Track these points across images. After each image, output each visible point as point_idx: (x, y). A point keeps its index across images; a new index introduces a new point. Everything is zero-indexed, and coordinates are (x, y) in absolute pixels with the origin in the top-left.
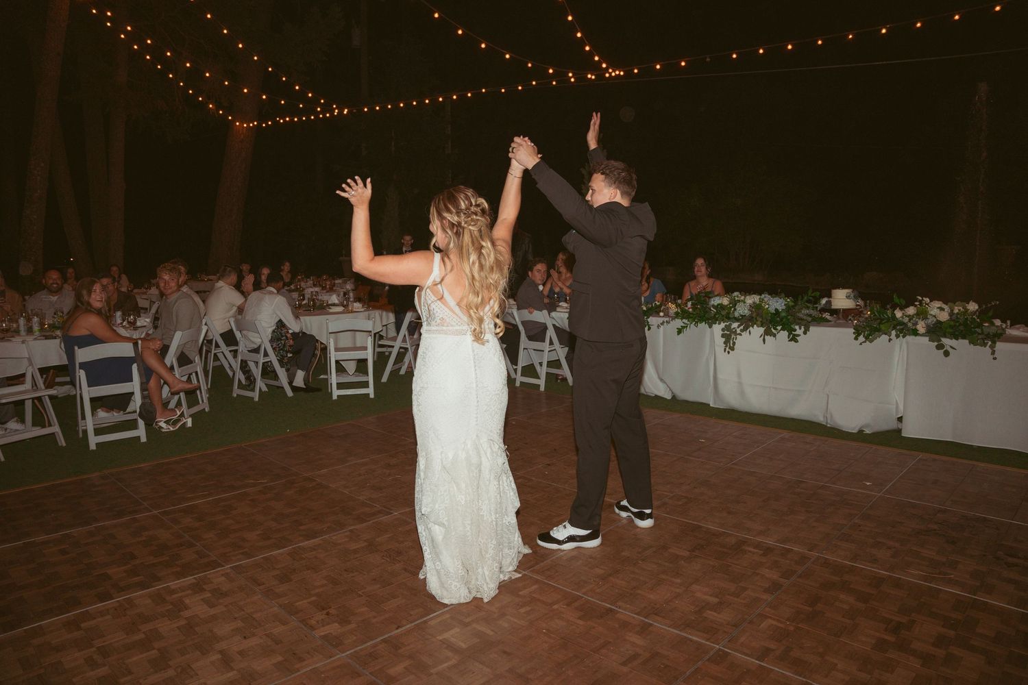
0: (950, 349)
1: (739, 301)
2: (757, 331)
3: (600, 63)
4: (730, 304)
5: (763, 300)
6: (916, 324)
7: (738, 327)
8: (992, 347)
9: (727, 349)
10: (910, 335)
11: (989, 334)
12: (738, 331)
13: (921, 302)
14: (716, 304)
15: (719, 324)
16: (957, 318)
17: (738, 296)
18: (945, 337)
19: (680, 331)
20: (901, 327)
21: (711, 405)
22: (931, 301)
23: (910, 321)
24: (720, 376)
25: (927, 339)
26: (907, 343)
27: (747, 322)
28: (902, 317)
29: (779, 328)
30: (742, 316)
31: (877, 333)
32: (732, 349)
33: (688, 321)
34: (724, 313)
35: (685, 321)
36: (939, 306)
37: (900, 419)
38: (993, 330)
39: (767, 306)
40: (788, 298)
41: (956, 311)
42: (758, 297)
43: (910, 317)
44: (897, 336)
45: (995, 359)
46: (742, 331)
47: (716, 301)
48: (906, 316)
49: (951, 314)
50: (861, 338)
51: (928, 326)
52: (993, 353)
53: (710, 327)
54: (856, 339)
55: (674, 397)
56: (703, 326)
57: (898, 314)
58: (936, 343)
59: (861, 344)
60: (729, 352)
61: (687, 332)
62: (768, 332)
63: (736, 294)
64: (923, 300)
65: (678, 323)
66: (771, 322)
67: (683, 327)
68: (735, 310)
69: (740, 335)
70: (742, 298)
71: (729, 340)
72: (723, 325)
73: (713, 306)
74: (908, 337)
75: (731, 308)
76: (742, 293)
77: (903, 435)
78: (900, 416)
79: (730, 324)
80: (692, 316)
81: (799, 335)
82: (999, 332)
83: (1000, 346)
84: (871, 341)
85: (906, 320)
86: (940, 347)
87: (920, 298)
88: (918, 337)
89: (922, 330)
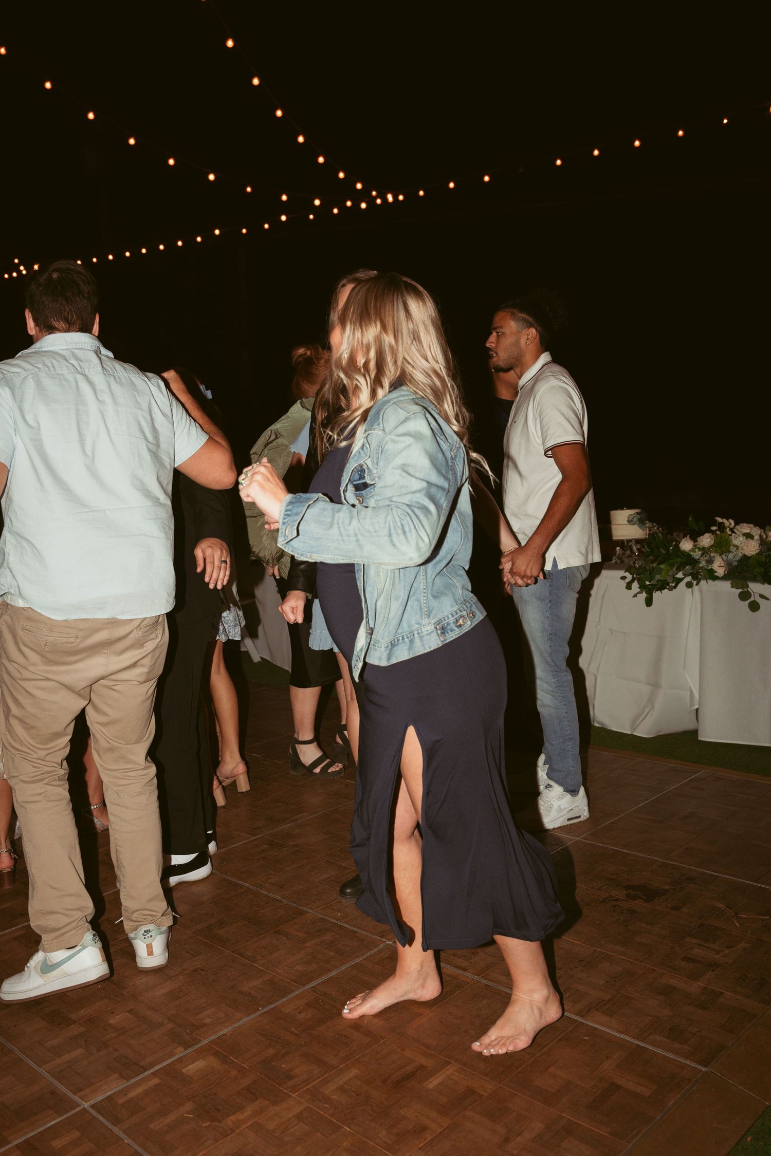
0: (761, 601)
6: (710, 561)
10: (705, 580)
13: (721, 525)
18: (754, 580)
20: (694, 568)
22: (737, 524)
23: (704, 557)
25: (728, 583)
26: (701, 591)
28: (693, 550)
36: (747, 531)
37: (697, 712)
41: (767, 539)
43: (704, 551)
44: (690, 585)
48: (699, 549)
49: (762, 543)
50: (636, 585)
51: (729, 564)
54: (629, 587)
57: (686, 545)
58: (740, 590)
59: (635, 596)
64: (724, 522)
74: (703, 584)
77: (700, 738)
78: (696, 708)
85: (697, 554)
86: (744, 596)
87: (719, 520)
88: (717, 583)
89: (720, 572)
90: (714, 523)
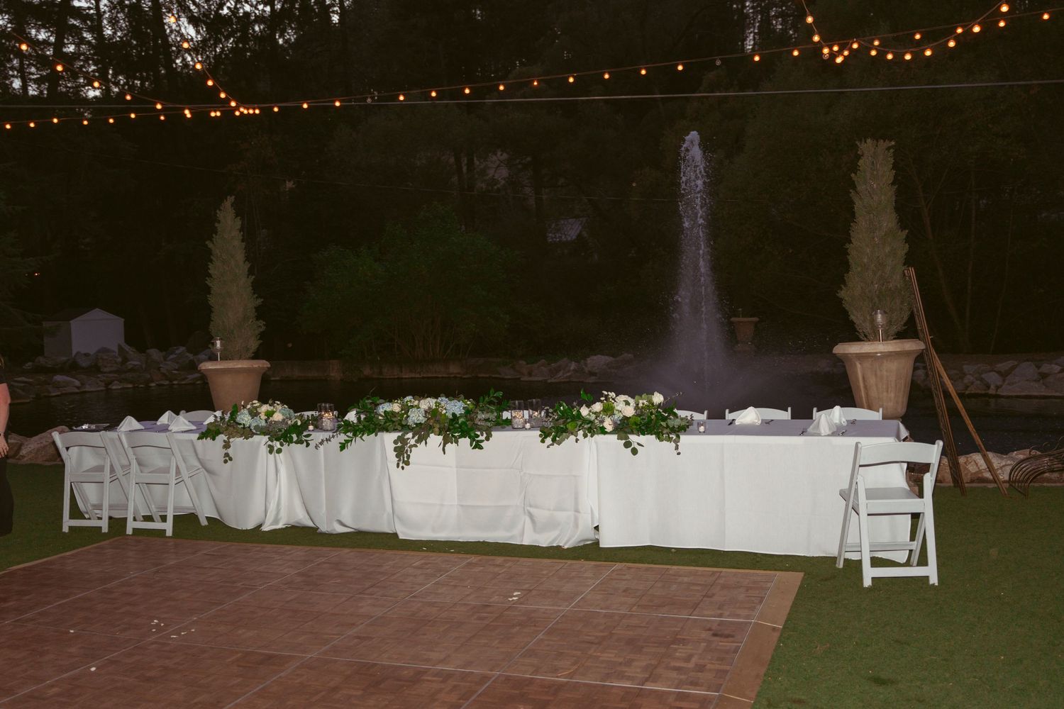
0: (638, 448)
1: (412, 407)
2: (435, 440)
3: (227, 101)
4: (402, 410)
5: (440, 404)
6: (602, 422)
7: (413, 437)
8: (676, 442)
9: (401, 465)
10: (598, 434)
11: (674, 427)
12: (413, 443)
13: (607, 397)
14: (385, 412)
15: (391, 434)
16: (642, 412)
17: (410, 401)
18: (632, 433)
19: (343, 447)
20: (589, 425)
22: (617, 395)
23: (596, 419)
24: (397, 499)
25: (615, 436)
26: (596, 443)
27: (422, 432)
28: (589, 415)
29: (459, 435)
30: (416, 424)
31: (564, 434)
32: (407, 463)
33: (353, 434)
35: (350, 434)
36: (625, 399)
37: (597, 528)
38: (676, 423)
39: (444, 411)
40: (468, 399)
41: (641, 405)
42: (434, 400)
43: (597, 414)
44: (585, 436)
45: (679, 454)
46: (417, 441)
47: (384, 408)
48: (593, 413)
49: (637, 407)
50: (549, 440)
51: (615, 423)
52: (677, 448)
54: (543, 441)
56: (371, 439)
57: (584, 411)
58: (624, 441)
59: (548, 447)
60: (403, 468)
61: (351, 448)
62: (447, 440)
63: (408, 398)
64: (608, 395)
65: (340, 437)
66: (448, 429)
67: (347, 441)
68: (408, 417)
69: (416, 446)
70: (416, 403)
71: (402, 452)
72: (395, 435)
73: (382, 415)
74: (596, 436)
75: (404, 414)
76: (416, 396)
77: (601, 546)
78: (596, 525)
79: (403, 435)
80: (356, 428)
81: (482, 441)
82: (683, 423)
83: (684, 439)
84: (559, 443)
85: (593, 417)
86: (627, 445)
87: (605, 393)
88: (607, 436)
89: (609, 428)
90: (602, 395)
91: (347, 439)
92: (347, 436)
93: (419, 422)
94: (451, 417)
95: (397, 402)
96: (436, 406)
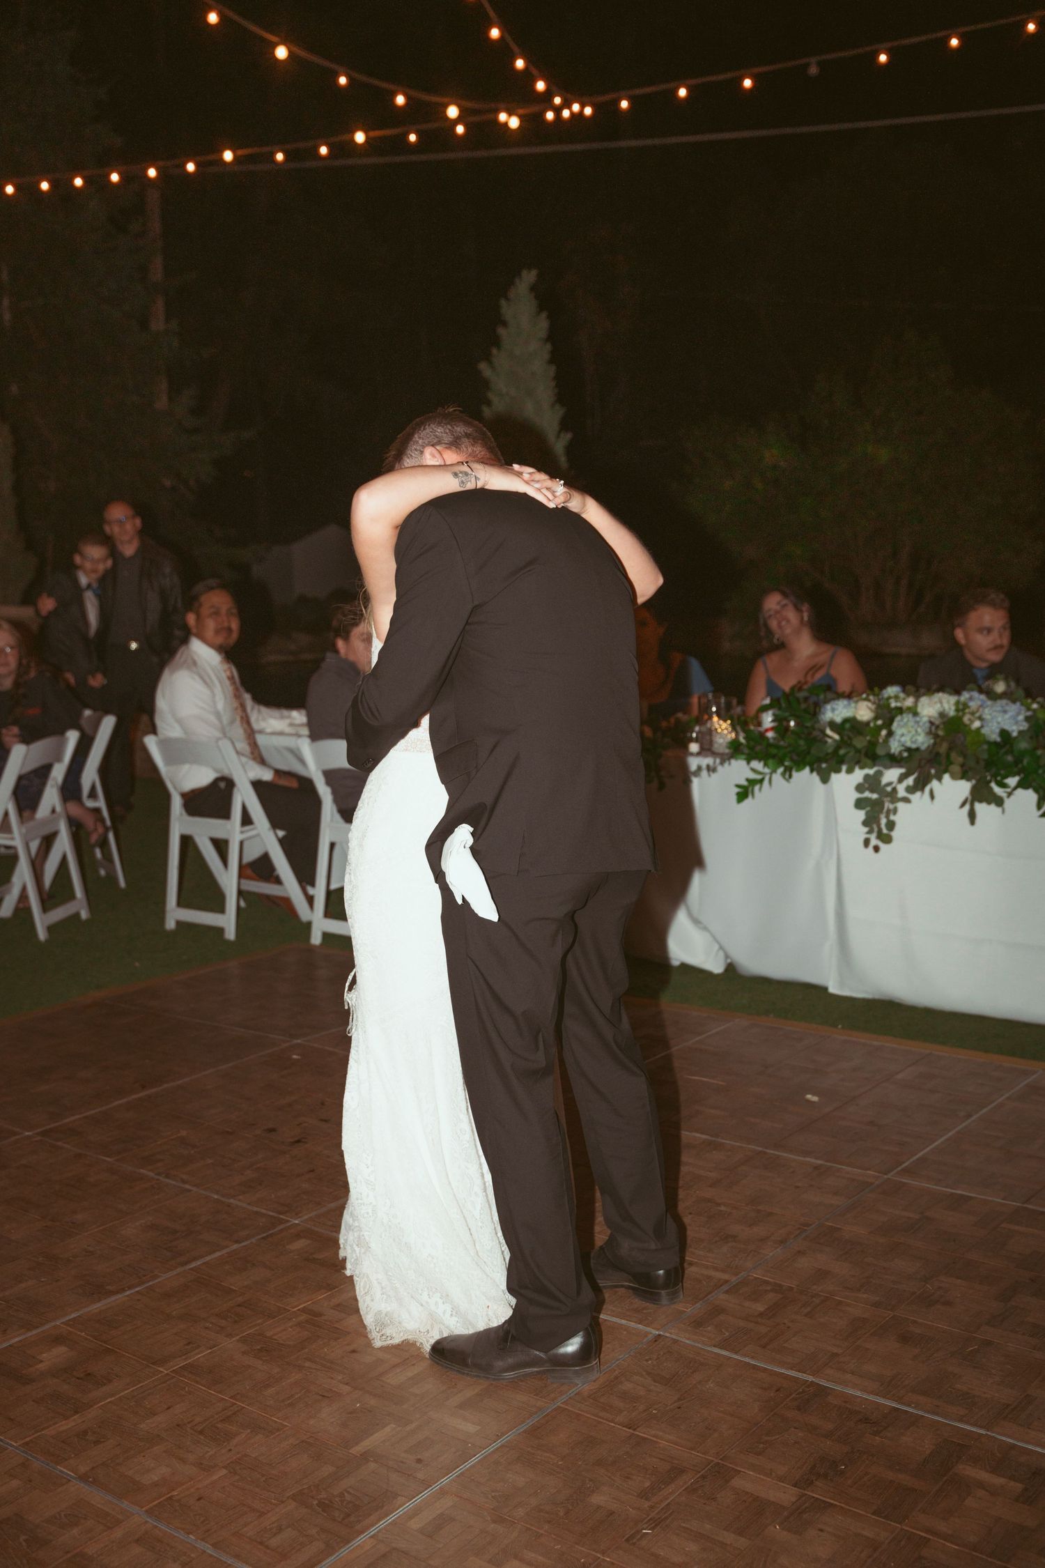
1: (900, 711)
2: (952, 789)
4: (876, 718)
5: (966, 706)
9: (874, 841)
12: (901, 792)
14: (838, 720)
15: (850, 771)
17: (896, 698)
19: (744, 793)
21: (832, 990)
24: (852, 912)
27: (925, 766)
29: (1012, 781)
30: (909, 750)
32: (887, 839)
33: (765, 765)
34: (860, 742)
35: (759, 765)
39: (977, 724)
40: (1034, 700)
46: (911, 790)
47: (838, 711)
53: (825, 779)
55: (731, 968)
56: (805, 777)
60: (876, 849)
61: (762, 795)
62: (981, 794)
63: (892, 690)
65: (739, 770)
66: (989, 764)
67: (752, 782)
68: (890, 734)
69: (906, 800)
70: (910, 702)
71: (877, 815)
72: (859, 775)
73: (832, 725)
75: (880, 728)
76: (909, 687)
79: (879, 774)
80: (774, 751)
91: (753, 776)
92: (753, 770)
93: (914, 746)
94: (995, 737)
95: (867, 699)
96: (957, 710)
